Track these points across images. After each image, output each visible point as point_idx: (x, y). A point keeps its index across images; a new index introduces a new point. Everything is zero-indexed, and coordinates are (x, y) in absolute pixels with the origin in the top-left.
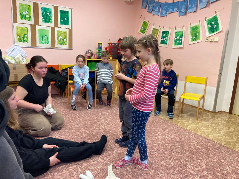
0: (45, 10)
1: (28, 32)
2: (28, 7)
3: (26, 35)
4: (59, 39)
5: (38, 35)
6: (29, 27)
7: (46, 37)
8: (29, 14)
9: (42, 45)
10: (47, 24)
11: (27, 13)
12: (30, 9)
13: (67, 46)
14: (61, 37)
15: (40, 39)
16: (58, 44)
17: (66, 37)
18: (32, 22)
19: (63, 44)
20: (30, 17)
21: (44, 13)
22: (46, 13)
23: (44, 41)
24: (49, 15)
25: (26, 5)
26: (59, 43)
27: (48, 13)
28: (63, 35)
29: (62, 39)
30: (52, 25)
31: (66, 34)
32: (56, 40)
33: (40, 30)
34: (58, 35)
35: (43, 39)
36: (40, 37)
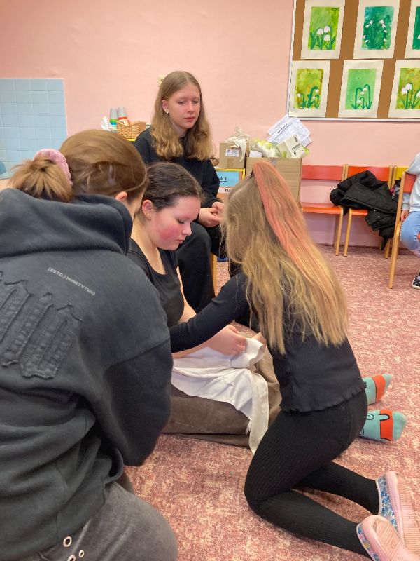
0: (376, 14)
1: (321, 81)
2: (332, 12)
3: (316, 88)
4: (404, 91)
5: (344, 86)
6: (326, 67)
7: (366, 89)
8: (330, 33)
9: (353, 113)
10: (374, 53)
11: (327, 29)
12: (334, 19)
14: (409, 87)
15: (348, 98)
16: (398, 107)
18: (335, 53)
19: (413, 107)
20: (333, 41)
21: (371, 22)
22: (376, 20)
23: (359, 102)
24: (384, 26)
25: (328, 9)
26: (401, 103)
27: (382, 22)
28: (416, 80)
29: (412, 93)
30: (389, 53)
32: (394, 97)
33: (354, 72)
34: (401, 81)
35: (358, 97)
36: (350, 90)
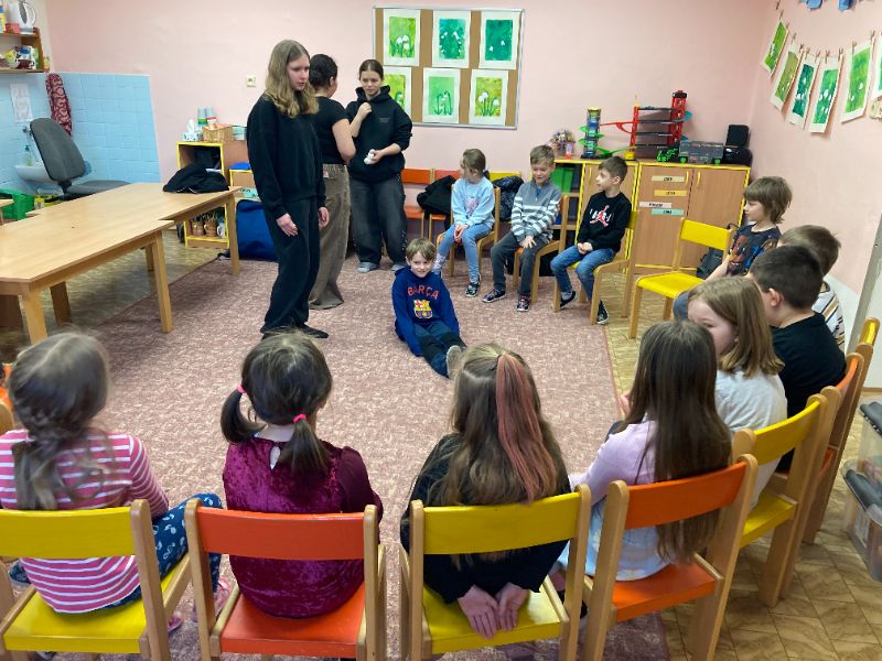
0: (449, 25)
1: (404, 87)
2: (409, 23)
3: (400, 93)
4: (481, 99)
5: (426, 92)
6: (408, 73)
7: (446, 96)
8: (409, 42)
9: (435, 118)
10: (450, 62)
11: (406, 38)
12: (412, 29)
13: (500, 120)
14: (485, 95)
15: (431, 104)
16: (476, 114)
17: (500, 95)
18: (415, 61)
19: (491, 115)
20: (411, 50)
21: (446, 34)
22: (450, 33)
23: (441, 108)
24: (458, 38)
25: (405, 19)
26: (480, 111)
27: (455, 33)
28: (491, 89)
29: (489, 101)
30: (465, 63)
31: (501, 85)
32: (473, 104)
33: (433, 80)
34: (478, 90)
35: (440, 103)
36: (432, 96)
